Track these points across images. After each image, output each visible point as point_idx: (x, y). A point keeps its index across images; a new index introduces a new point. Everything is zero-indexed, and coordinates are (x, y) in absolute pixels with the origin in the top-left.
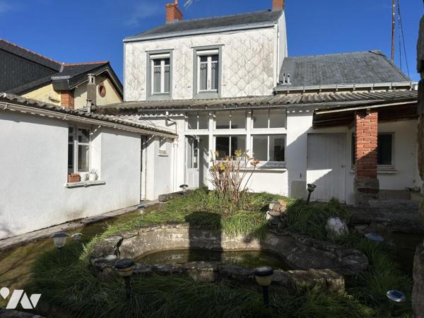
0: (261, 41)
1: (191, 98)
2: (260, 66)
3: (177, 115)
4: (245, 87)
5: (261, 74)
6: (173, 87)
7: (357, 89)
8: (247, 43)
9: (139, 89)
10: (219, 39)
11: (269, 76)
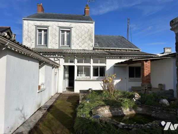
0: (88, 28)
1: (58, 48)
2: (88, 38)
3: (59, 56)
4: (82, 46)
5: (88, 41)
6: (49, 43)
7: (123, 50)
8: (82, 28)
9: (31, 42)
10: (71, 25)
11: (91, 42)
